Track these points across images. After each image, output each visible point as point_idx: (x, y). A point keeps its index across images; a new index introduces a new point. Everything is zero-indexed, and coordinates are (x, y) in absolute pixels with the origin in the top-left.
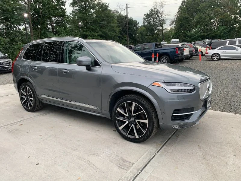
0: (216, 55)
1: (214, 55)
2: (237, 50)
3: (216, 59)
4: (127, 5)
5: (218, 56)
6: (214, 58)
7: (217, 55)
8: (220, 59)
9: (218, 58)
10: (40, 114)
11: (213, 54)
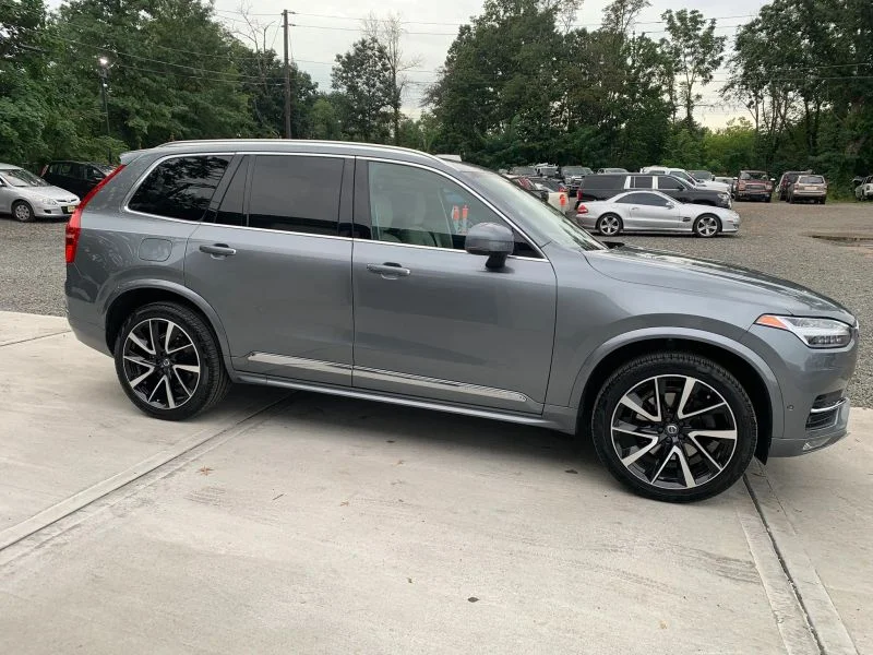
0: (610, 219)
1: (606, 219)
2: (670, 207)
3: (609, 230)
4: (285, 14)
5: (615, 224)
6: (606, 229)
7: (615, 219)
8: (621, 233)
9: (616, 228)
11: (600, 214)
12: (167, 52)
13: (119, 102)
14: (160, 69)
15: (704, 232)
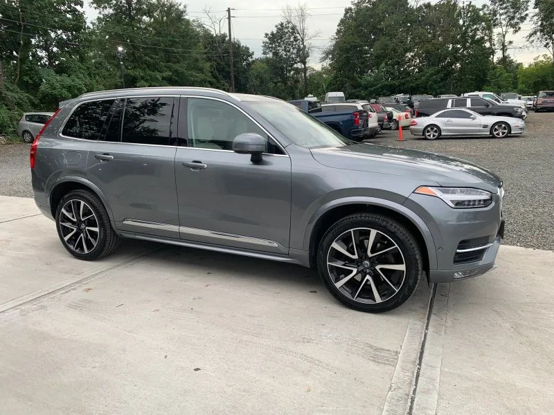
0: (432, 129)
1: (429, 129)
2: (474, 119)
3: (432, 136)
4: (229, 10)
5: (436, 132)
6: (429, 136)
7: (435, 129)
8: (440, 138)
9: (437, 134)
10: (115, 264)
11: (425, 126)
12: (159, 40)
13: (131, 72)
14: (155, 51)
15: (498, 134)
